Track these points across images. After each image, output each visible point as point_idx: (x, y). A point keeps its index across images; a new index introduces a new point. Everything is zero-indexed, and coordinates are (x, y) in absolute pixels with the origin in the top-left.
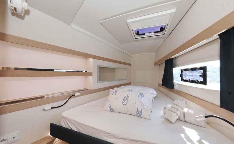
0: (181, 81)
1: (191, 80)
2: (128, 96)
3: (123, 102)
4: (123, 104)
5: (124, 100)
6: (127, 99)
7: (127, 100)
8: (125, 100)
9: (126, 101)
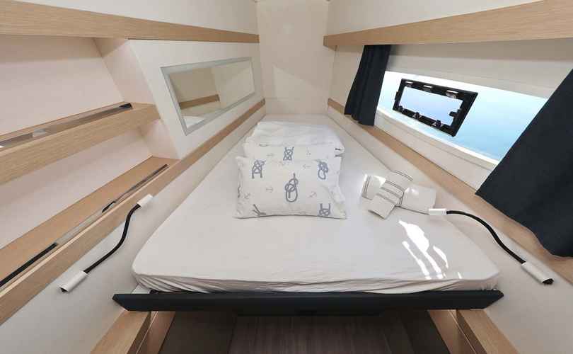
0: (394, 109)
1: (422, 114)
2: (295, 179)
3: (288, 197)
4: (287, 200)
5: (288, 191)
6: (294, 186)
7: (295, 189)
8: (290, 191)
9: (295, 192)
